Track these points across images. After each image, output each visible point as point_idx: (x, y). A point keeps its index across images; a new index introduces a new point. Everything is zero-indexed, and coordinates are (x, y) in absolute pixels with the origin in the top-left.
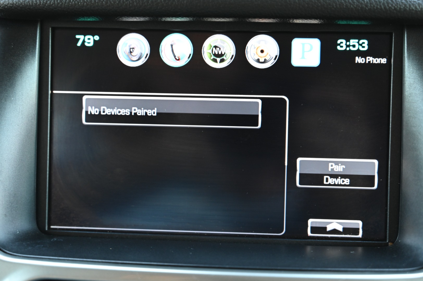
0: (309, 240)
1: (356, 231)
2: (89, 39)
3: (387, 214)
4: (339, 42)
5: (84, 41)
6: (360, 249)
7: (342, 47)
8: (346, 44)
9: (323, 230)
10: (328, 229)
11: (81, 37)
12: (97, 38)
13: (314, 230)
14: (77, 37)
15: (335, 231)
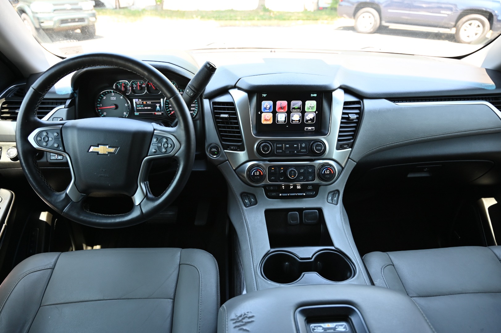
1: (313, 129)
3: (319, 126)
6: (314, 132)
9: (308, 129)
11: (263, 95)
12: (266, 95)
13: (306, 129)
15: (310, 129)
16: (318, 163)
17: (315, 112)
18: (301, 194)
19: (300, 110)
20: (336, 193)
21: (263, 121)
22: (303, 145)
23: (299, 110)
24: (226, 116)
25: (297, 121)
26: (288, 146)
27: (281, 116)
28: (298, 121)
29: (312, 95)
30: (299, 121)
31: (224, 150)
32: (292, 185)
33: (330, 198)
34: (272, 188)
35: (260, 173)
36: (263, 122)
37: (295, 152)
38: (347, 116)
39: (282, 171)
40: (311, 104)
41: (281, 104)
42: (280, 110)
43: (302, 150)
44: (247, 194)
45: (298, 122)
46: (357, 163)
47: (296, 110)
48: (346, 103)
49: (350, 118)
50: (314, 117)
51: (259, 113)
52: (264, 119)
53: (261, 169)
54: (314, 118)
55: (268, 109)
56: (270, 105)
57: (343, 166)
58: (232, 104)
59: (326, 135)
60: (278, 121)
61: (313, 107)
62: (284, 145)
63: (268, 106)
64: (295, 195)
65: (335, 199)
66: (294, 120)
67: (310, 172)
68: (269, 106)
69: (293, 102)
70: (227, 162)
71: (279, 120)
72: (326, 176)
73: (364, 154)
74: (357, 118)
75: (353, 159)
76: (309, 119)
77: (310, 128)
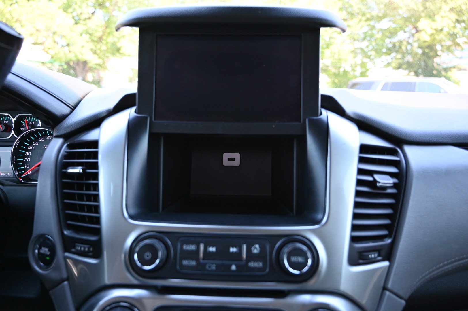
22: (256, 249)
24: (78, 170)
31: (65, 251)
37: (233, 268)
38: (370, 178)
43: (252, 264)
46: (407, 301)
48: (364, 148)
49: (379, 183)
59: (318, 222)
70: (65, 285)
73: (422, 278)
74: (395, 186)
75: (395, 290)
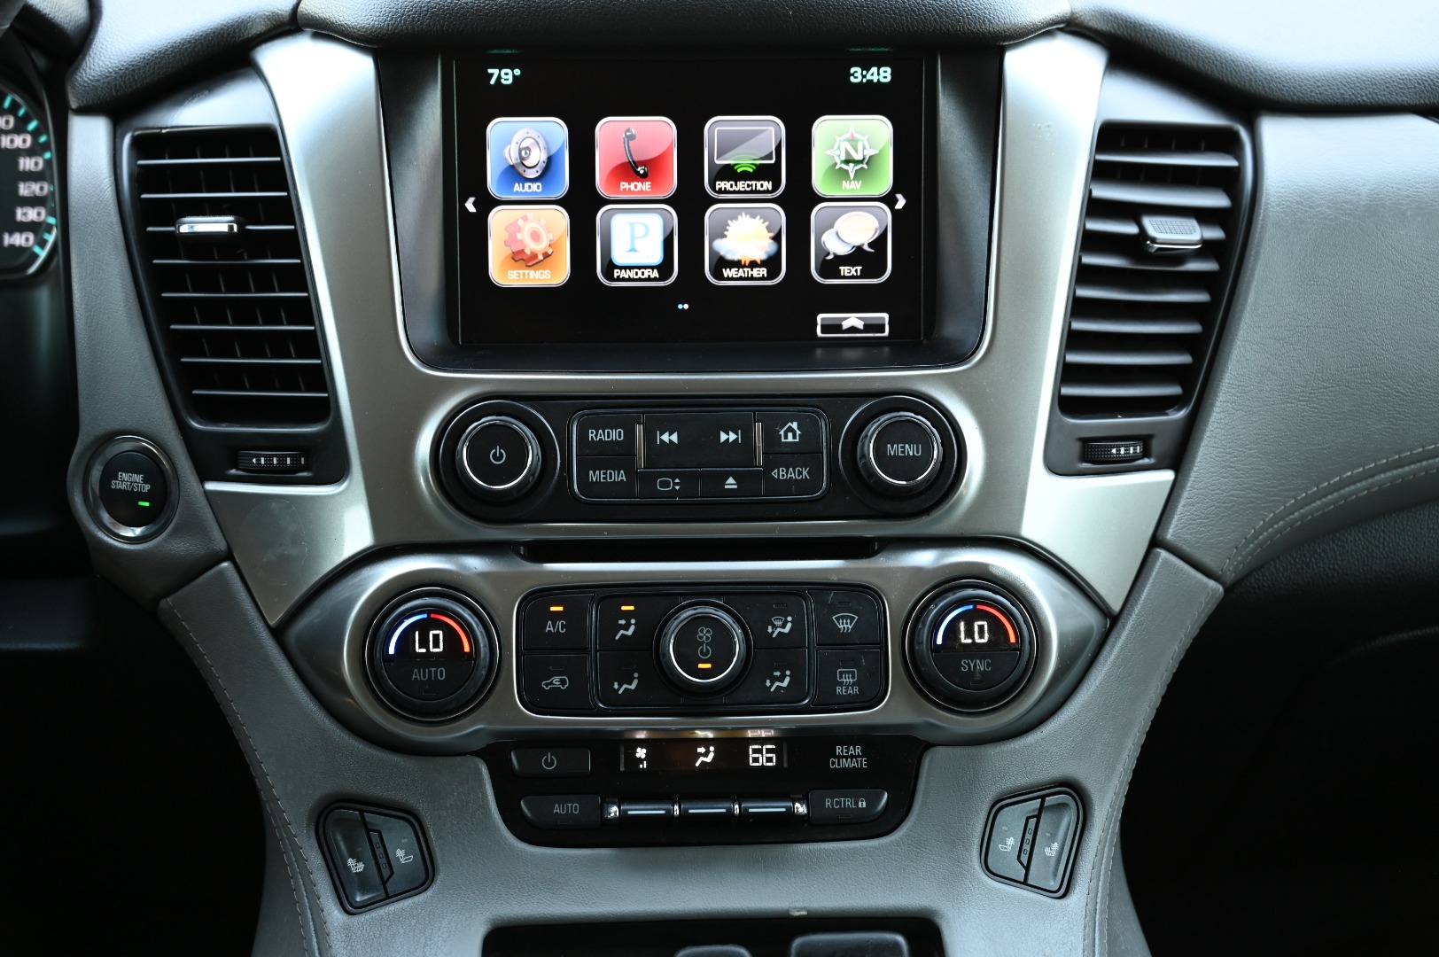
0: (819, 342)
1: (880, 328)
2: (506, 74)
3: (920, 302)
4: (852, 70)
5: (499, 77)
6: (887, 349)
7: (856, 78)
8: (862, 74)
9: (837, 328)
10: (845, 327)
11: (496, 72)
12: (517, 72)
13: (825, 329)
14: (490, 71)
15: (853, 329)
16: (904, 569)
17: (889, 199)
18: (777, 808)
19: (776, 187)
20: (1062, 806)
21: (504, 268)
22: (791, 434)
23: (768, 185)
24: (219, 225)
25: (753, 264)
26: (674, 438)
27: (632, 225)
28: (763, 264)
29: (857, 75)
30: (771, 263)
31: (203, 478)
32: (706, 742)
33: (1011, 841)
34: (549, 762)
35: (452, 639)
36: (502, 273)
37: (731, 483)
38: (1131, 229)
39: (627, 627)
40: (853, 141)
41: (632, 137)
42: (624, 185)
43: (780, 473)
44: (362, 812)
45: (763, 271)
46: (1227, 590)
47: (741, 185)
48: (1112, 135)
49: (1154, 240)
50: (884, 234)
51: (470, 206)
52: (508, 251)
53: (466, 614)
54: (879, 243)
55: (532, 174)
56: (548, 149)
57: (1115, 604)
58: (265, 139)
59: (962, 359)
60: (610, 267)
61: (870, 161)
62: (639, 429)
63: (537, 157)
64: (730, 811)
65: (1050, 850)
66: (730, 257)
67: (842, 641)
68: (544, 157)
69: (717, 128)
70: (222, 573)
71: (619, 257)
72: (965, 665)
73: (1276, 520)
74: (1207, 249)
75: (1186, 548)
76: (843, 250)
77: (853, 320)
